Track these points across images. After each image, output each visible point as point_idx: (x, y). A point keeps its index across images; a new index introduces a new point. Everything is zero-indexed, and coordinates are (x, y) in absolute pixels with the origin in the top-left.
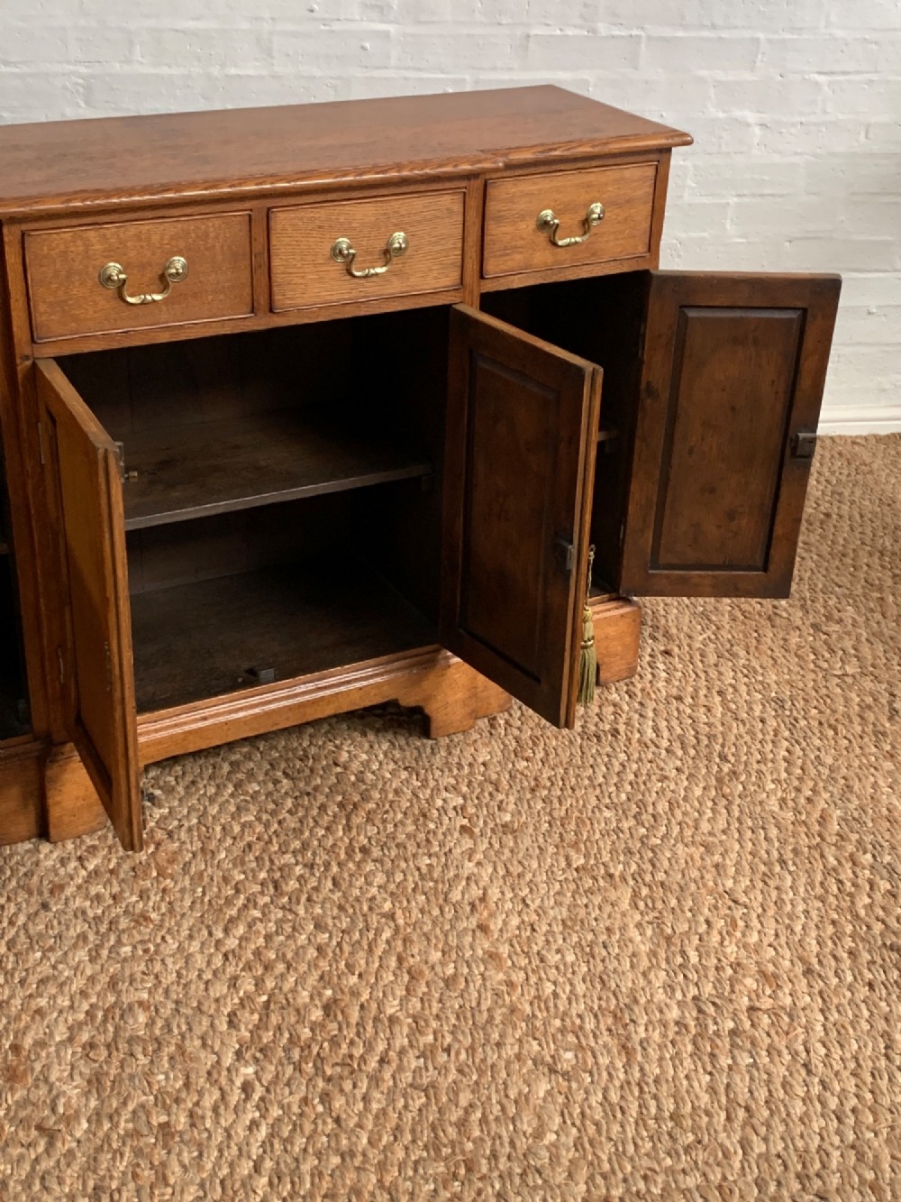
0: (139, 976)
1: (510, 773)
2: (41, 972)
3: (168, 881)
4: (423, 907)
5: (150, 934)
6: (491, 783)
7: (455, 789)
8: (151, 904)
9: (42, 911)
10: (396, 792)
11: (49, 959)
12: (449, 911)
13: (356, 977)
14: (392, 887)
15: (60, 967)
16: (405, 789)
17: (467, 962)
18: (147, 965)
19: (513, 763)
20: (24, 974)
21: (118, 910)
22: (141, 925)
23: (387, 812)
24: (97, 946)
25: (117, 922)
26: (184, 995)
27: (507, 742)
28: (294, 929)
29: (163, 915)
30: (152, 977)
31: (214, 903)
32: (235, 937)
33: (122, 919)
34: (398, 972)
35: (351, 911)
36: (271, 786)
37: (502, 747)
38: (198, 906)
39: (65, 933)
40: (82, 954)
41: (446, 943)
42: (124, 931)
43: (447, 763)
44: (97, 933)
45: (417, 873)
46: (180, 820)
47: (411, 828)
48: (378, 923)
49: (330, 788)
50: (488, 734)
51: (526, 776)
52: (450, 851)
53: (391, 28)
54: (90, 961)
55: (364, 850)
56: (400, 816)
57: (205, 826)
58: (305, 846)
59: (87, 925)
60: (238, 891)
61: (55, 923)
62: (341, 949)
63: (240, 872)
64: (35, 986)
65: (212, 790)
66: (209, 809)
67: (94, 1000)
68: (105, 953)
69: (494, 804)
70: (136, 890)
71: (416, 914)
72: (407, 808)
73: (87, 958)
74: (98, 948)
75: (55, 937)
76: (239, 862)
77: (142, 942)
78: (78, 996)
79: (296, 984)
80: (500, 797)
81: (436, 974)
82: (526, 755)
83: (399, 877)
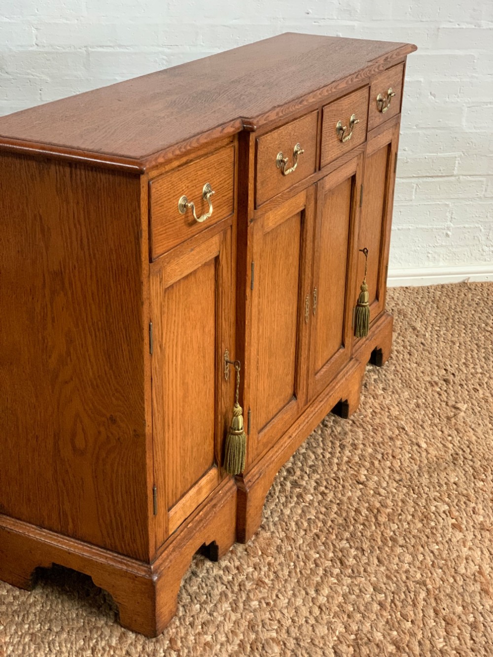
0: (267, 621)
1: (473, 489)
2: (202, 618)
3: (270, 558)
4: (442, 577)
5: (267, 593)
6: (464, 496)
7: (441, 499)
8: (263, 573)
9: (194, 577)
10: (403, 501)
11: (205, 609)
12: (460, 580)
13: (410, 623)
14: (418, 564)
15: (215, 614)
16: (408, 499)
17: (481, 613)
18: (270, 614)
19: (474, 482)
20: (191, 619)
21: (242, 577)
22: (261, 586)
23: (400, 514)
24: (234, 600)
25: (244, 585)
26: (300, 634)
27: (467, 469)
28: (360, 591)
29: (272, 580)
30: (276, 622)
31: (303, 572)
32: (323, 596)
33: (246, 583)
34: (437, 619)
35: (395, 579)
36: (320, 497)
37: (464, 472)
38: (294, 574)
39: (212, 592)
40: (226, 606)
41: (463, 600)
42: (249, 591)
43: (431, 482)
44: (233, 592)
45: (431, 555)
46: (267, 518)
47: (420, 525)
48: (415, 587)
49: (358, 498)
50: (452, 464)
51: (485, 491)
52: (450, 540)
53: (356, 24)
54: (233, 610)
55: (392, 539)
56: (410, 517)
57: (284, 521)
58: (353, 535)
59: (225, 587)
60: (317, 565)
61: (204, 585)
62: (395, 605)
63: (315, 552)
64: (200, 627)
65: (283, 500)
66: (284, 511)
67: (241, 637)
68: (241, 605)
69: (470, 509)
70: (251, 564)
71: (439, 583)
72: (413, 512)
73: (230, 609)
74: (236, 602)
75: (206, 595)
76: (313, 545)
77: (264, 598)
78: (230, 634)
79: (371, 627)
80: (473, 505)
81: (462, 621)
82: (481, 477)
83: (421, 557)
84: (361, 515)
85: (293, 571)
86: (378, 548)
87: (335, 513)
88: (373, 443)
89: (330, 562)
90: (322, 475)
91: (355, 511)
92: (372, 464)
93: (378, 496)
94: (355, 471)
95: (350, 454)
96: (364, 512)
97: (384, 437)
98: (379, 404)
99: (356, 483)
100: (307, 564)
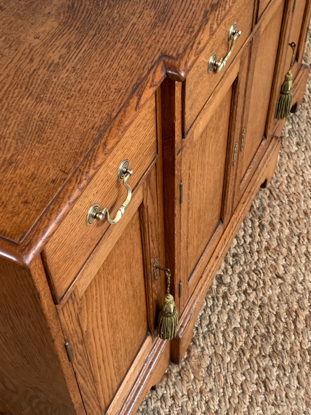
3: (201, 383)
8: (196, 403)
21: (178, 409)
29: (204, 413)
31: (232, 401)
38: (223, 404)
46: (197, 329)
49: (278, 298)
57: (212, 333)
60: (244, 391)
63: (241, 374)
65: (211, 302)
84: (282, 321)
85: (223, 400)
86: (298, 365)
87: (258, 319)
88: (289, 221)
89: (255, 386)
90: (245, 267)
91: (276, 315)
92: (289, 250)
93: (296, 293)
94: (274, 260)
95: (268, 237)
96: (284, 316)
97: (299, 211)
98: (294, 166)
99: (275, 276)
100: (235, 391)
